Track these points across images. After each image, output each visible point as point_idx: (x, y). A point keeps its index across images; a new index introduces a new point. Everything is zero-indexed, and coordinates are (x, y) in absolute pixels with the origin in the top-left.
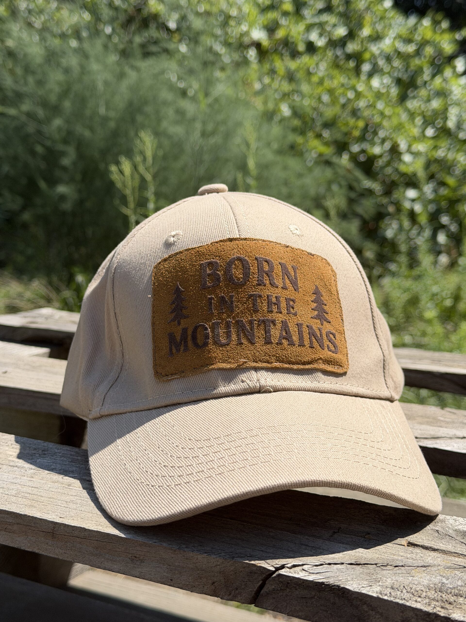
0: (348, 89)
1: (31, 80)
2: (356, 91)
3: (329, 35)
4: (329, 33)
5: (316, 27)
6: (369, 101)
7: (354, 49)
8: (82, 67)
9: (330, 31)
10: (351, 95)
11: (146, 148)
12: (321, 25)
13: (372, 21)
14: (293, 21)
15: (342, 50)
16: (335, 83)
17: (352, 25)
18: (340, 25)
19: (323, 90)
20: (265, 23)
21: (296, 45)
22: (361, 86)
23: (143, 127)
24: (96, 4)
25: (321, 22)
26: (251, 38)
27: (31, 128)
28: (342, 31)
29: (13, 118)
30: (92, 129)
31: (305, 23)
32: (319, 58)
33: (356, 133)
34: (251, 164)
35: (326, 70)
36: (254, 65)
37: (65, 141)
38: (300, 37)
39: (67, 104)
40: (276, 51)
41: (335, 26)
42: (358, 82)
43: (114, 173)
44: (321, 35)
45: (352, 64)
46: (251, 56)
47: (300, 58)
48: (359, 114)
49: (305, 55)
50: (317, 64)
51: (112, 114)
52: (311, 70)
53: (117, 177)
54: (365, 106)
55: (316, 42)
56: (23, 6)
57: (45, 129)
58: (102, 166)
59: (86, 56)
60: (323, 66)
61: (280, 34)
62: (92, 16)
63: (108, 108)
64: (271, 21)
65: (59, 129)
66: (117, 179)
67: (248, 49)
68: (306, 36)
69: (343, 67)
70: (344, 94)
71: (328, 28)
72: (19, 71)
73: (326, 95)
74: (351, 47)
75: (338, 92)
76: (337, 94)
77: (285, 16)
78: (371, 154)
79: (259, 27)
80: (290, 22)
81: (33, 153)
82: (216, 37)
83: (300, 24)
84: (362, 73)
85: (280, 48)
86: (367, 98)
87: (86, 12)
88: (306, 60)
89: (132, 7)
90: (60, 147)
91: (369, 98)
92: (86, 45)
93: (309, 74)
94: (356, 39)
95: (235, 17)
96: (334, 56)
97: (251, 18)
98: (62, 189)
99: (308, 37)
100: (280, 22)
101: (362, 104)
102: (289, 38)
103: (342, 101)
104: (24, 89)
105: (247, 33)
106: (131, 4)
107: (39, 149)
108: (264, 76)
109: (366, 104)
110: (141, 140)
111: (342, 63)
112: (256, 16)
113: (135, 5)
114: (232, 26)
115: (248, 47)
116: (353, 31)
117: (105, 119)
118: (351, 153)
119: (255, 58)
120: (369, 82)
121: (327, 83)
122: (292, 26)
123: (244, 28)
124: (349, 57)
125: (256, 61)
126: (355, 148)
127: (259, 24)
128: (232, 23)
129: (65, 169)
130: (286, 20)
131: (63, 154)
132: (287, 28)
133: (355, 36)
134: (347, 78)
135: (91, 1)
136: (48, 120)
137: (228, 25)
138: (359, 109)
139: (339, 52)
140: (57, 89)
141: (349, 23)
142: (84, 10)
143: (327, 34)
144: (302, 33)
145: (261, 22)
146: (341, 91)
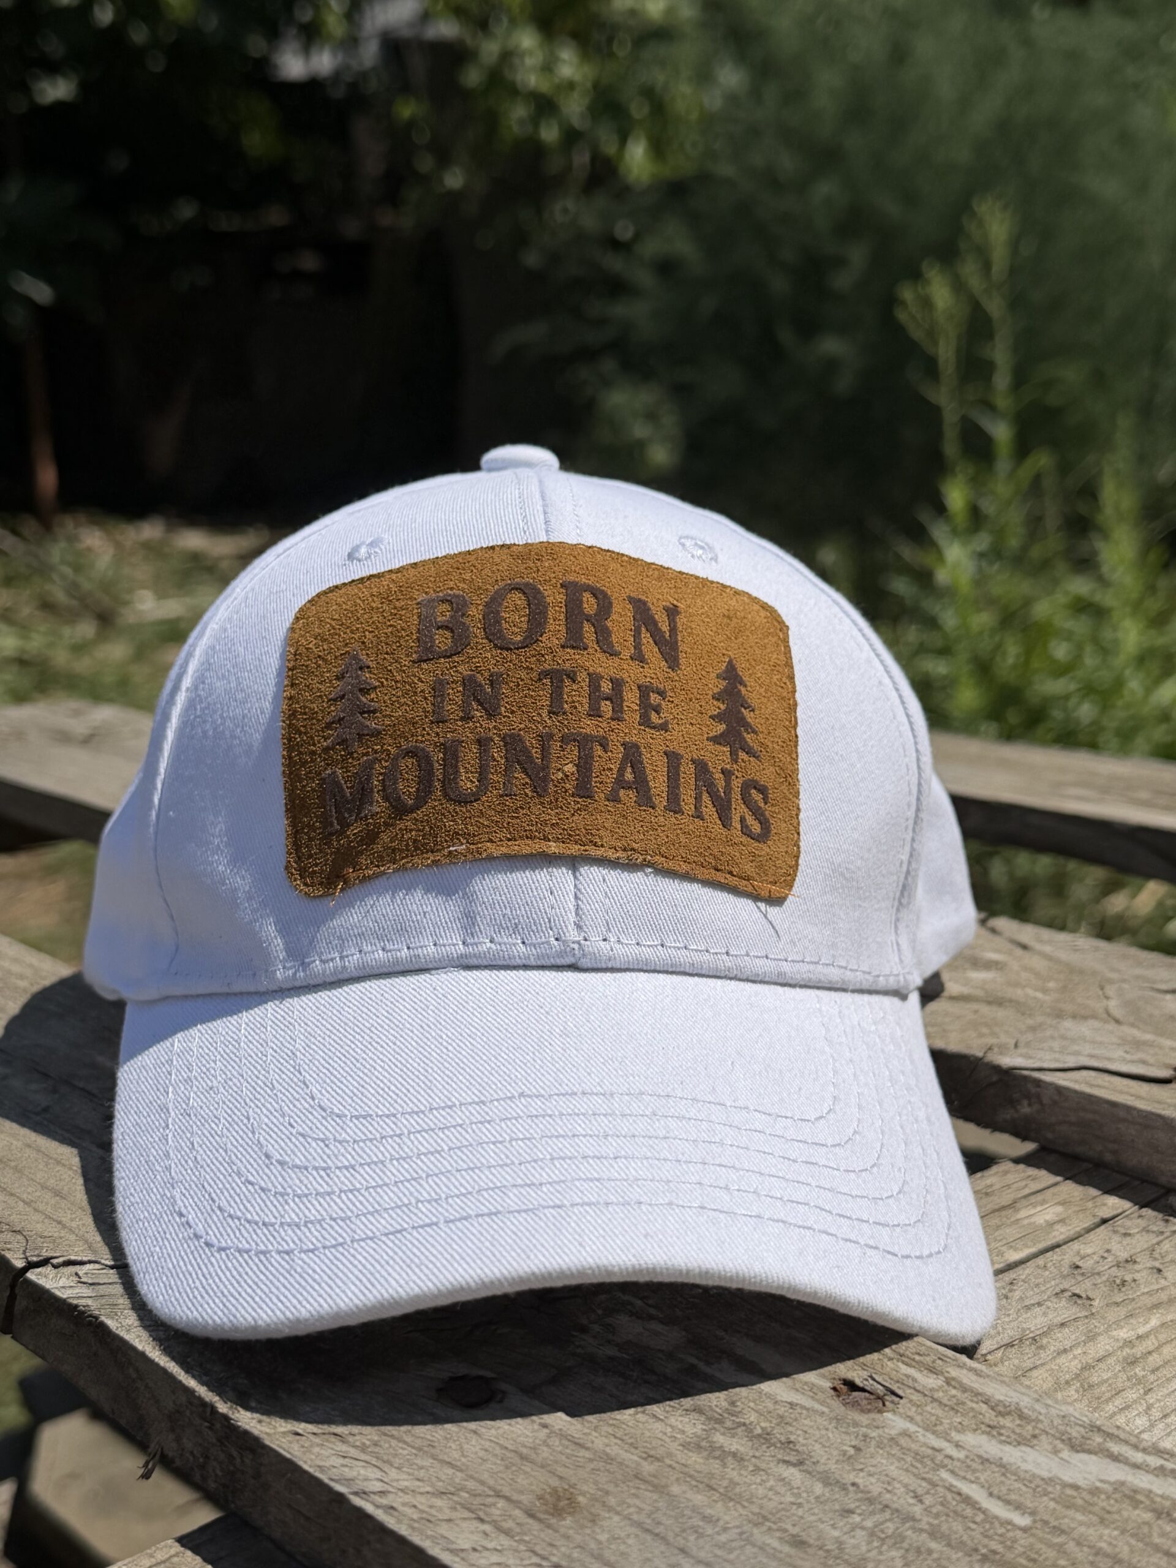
43: (909, 305)
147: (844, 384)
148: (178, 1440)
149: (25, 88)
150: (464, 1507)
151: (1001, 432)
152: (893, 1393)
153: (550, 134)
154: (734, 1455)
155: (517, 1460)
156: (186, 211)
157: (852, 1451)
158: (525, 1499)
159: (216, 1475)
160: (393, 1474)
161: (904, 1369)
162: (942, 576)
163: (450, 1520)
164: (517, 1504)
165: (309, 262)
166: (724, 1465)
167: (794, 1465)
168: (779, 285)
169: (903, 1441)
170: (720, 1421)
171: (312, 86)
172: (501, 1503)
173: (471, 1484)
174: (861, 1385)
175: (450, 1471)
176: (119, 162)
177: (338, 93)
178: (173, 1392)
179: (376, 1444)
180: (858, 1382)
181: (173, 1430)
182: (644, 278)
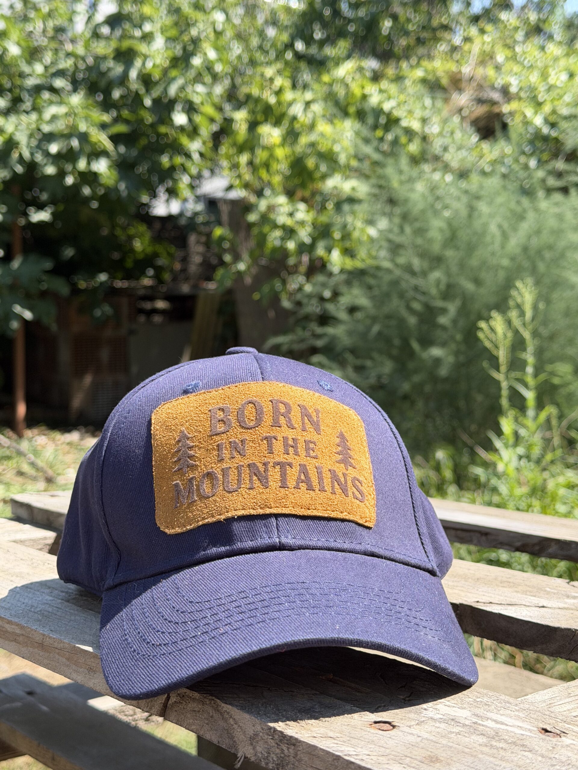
1: (408, 229)
37: (445, 297)
39: (451, 254)
43: (483, 330)
57: (422, 283)
65: (438, 282)
98: (436, 352)
107: (416, 306)
110: (519, 292)
131: (442, 311)
136: (426, 273)
140: (440, 238)
147: (443, 372)
148: (254, 748)
149: (26, 215)
150: (392, 759)
151: (530, 396)
152: (564, 733)
153: (291, 245)
154: (502, 748)
155: (411, 746)
156: (103, 277)
157: (551, 748)
158: (418, 758)
159: (274, 760)
160: (359, 749)
161: (567, 726)
162: (501, 467)
163: (388, 764)
164: (416, 759)
165: (161, 304)
166: (499, 751)
167: (528, 751)
168: (412, 321)
169: (572, 746)
170: (493, 738)
171: (170, 218)
172: (408, 759)
173: (393, 753)
174: (550, 730)
175: (384, 749)
176: (69, 252)
177: (183, 222)
178: (254, 726)
179: (349, 740)
180: (549, 729)
181: (252, 744)
182: (343, 315)
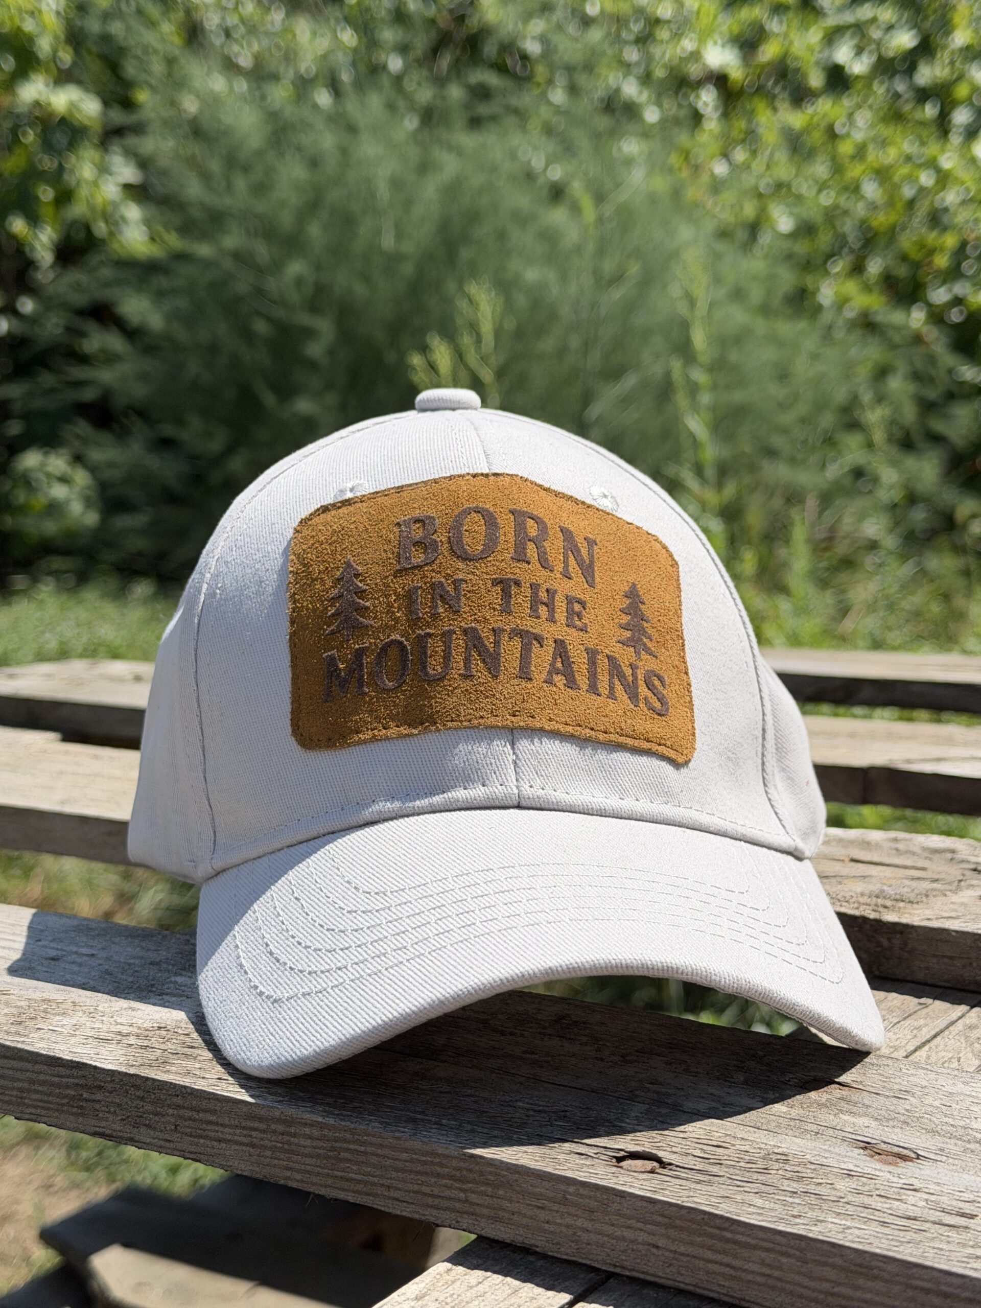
0: (920, 166)
1: (240, 183)
2: (938, 170)
3: (878, 49)
4: (879, 43)
5: (848, 34)
6: (967, 190)
7: (936, 77)
8: (344, 152)
9: (881, 40)
10: (926, 179)
11: (480, 315)
12: (859, 29)
13: (972, 14)
14: (795, 23)
15: (908, 79)
16: (891, 155)
17: (927, 25)
18: (902, 27)
19: (864, 172)
20: (736, 30)
21: (805, 76)
22: (949, 158)
23: (473, 271)
24: (368, 9)
25: (859, 20)
26: (704, 64)
27: (242, 285)
28: (905, 40)
29: (207, 264)
30: (366, 278)
31: (824, 25)
32: (854, 101)
33: (942, 261)
34: (699, 339)
35: (872, 126)
36: (712, 124)
37: (314, 307)
38: (813, 59)
39: (315, 231)
40: (759, 90)
41: (890, 28)
42: (943, 151)
43: (418, 369)
44: (859, 51)
45: (930, 111)
46: (706, 104)
47: (813, 104)
48: (945, 219)
49: (823, 97)
50: (850, 116)
51: (408, 247)
52: (838, 129)
53: (424, 378)
54: (958, 200)
55: (850, 67)
56: (212, 21)
57: (271, 285)
58: (390, 357)
59: (352, 129)
60: (863, 118)
61: (769, 52)
62: (360, 38)
63: (400, 235)
64: (749, 25)
65: (299, 282)
66: (423, 381)
67: (698, 88)
68: (826, 53)
69: (910, 117)
70: (911, 179)
71: (875, 34)
72: (215, 166)
73: (872, 182)
74: (926, 74)
75: (898, 173)
76: (896, 179)
77: (778, 15)
78: (975, 306)
79: (722, 39)
80: (788, 26)
81: (247, 335)
82: (627, 67)
83: (813, 29)
84: (954, 130)
85: (770, 83)
86: (962, 183)
87: (348, 28)
88: (824, 107)
89: (445, 13)
90: (304, 319)
91: (968, 184)
92: (351, 106)
93: (832, 135)
94: (939, 55)
95: (669, 22)
96: (890, 95)
97: (705, 21)
98: (304, 406)
99: (830, 56)
100: (767, 28)
101: (951, 197)
102: (789, 62)
103: (908, 192)
104: (226, 202)
105: (696, 56)
106: (444, 6)
107: (261, 327)
108: (734, 148)
109: (962, 197)
110: (470, 300)
111: (907, 108)
112: (715, 17)
113: (452, 7)
114: (662, 41)
115: (699, 84)
116: (932, 38)
117: (393, 260)
118: (929, 305)
119: (716, 108)
120: (969, 149)
121: (873, 156)
122: (794, 35)
123: (688, 44)
124: (923, 95)
125: (716, 115)
126: (940, 295)
127: (721, 33)
128: (663, 34)
129: (312, 365)
130: (781, 22)
131: (309, 333)
132: (784, 39)
133: (935, 49)
134: (917, 144)
135: (358, 4)
136: (276, 267)
137: (655, 40)
138: (946, 210)
139: (900, 86)
140: (294, 199)
141: (922, 21)
142: (343, 24)
143: (873, 46)
144: (818, 48)
145: (725, 28)
146: (905, 170)
